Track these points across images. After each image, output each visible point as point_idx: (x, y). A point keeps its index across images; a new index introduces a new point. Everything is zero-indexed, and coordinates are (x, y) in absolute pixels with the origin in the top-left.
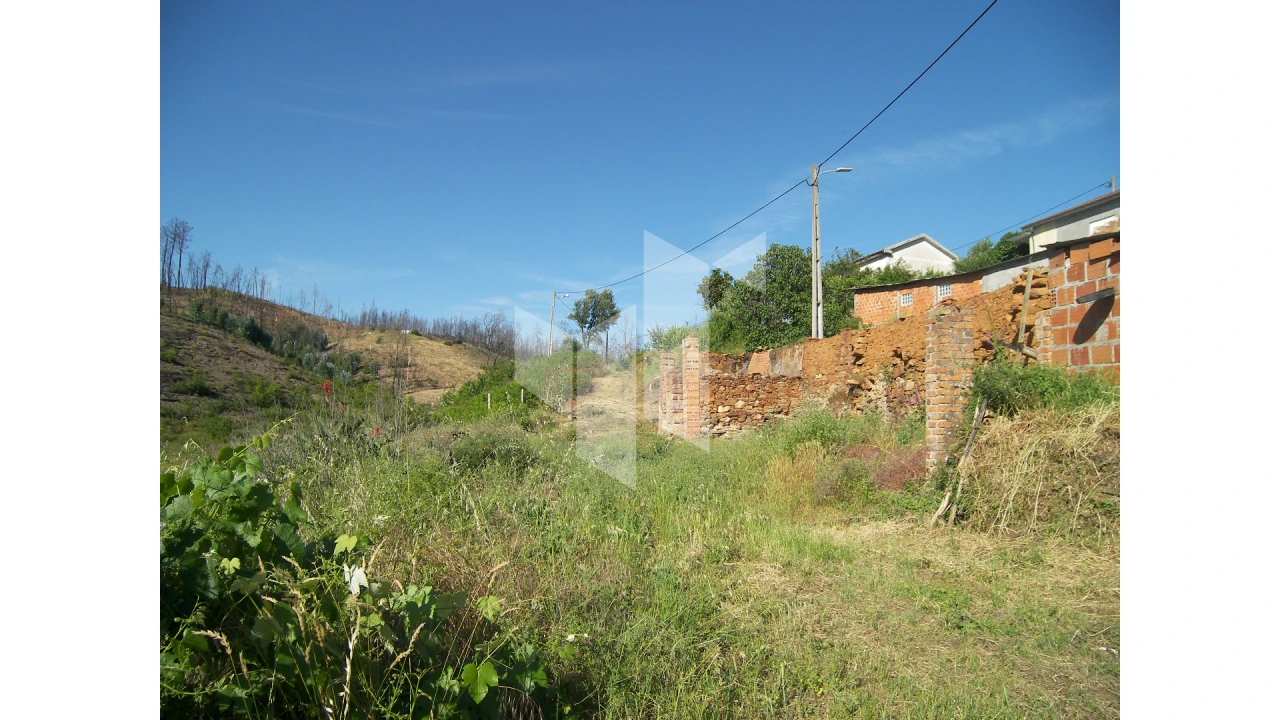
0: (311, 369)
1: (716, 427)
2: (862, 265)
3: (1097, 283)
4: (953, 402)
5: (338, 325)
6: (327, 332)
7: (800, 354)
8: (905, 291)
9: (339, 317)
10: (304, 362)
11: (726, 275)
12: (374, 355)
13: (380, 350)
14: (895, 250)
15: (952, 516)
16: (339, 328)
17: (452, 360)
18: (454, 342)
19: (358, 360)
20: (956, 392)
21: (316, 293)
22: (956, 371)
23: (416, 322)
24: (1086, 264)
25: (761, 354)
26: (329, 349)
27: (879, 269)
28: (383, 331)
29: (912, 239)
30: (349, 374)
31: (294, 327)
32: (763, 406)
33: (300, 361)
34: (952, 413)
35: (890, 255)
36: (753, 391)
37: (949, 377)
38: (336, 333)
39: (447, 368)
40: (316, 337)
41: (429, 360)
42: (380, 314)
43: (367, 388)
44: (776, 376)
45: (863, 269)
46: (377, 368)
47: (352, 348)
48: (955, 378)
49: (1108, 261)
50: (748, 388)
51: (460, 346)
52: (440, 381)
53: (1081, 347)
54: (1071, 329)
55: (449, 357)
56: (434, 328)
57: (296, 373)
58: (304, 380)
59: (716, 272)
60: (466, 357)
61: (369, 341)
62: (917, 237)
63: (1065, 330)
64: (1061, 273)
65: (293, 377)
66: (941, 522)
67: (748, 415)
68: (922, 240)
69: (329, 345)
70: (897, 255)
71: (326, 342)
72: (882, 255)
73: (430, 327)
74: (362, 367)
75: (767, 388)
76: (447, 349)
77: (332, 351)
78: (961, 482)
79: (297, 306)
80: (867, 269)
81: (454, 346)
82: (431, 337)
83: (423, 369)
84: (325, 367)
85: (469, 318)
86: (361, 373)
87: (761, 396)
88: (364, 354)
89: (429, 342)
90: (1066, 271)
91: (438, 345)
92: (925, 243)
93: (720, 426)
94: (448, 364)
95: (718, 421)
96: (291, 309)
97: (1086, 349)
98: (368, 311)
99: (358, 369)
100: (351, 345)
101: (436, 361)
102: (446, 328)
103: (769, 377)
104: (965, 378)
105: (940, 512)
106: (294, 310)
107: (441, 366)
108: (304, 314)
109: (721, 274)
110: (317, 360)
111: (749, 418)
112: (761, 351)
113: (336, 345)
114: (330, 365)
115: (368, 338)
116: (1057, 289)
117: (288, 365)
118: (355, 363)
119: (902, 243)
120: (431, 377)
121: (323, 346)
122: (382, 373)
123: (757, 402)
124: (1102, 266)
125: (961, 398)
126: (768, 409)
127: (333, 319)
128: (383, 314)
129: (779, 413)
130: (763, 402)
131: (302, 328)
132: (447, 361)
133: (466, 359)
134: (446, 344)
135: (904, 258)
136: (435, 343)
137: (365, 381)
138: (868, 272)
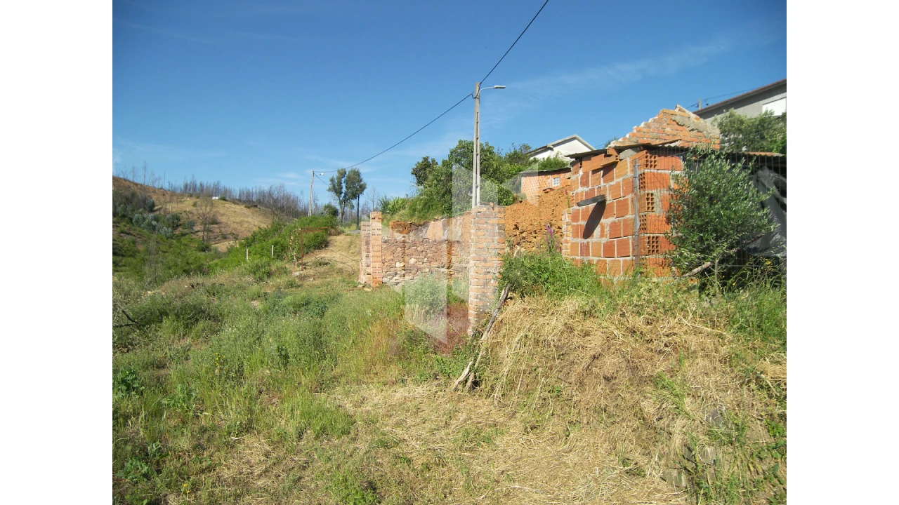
0: (140, 226)
1: (395, 278)
2: (532, 156)
3: (596, 190)
4: (486, 284)
5: (164, 192)
6: (154, 198)
7: (461, 223)
8: (556, 176)
9: (166, 186)
10: (134, 221)
11: (433, 161)
12: (190, 215)
13: (195, 212)
14: (555, 146)
15: (469, 383)
16: (164, 195)
17: (250, 220)
18: (252, 206)
19: (178, 219)
20: (489, 276)
21: (145, 168)
22: (489, 259)
23: (226, 191)
24: (590, 173)
25: (437, 222)
26: (156, 210)
27: (544, 159)
28: (198, 197)
29: (567, 138)
30: (170, 229)
31: (128, 194)
32: (430, 262)
33: (131, 219)
34: (484, 294)
35: (551, 149)
36: (422, 252)
37: (483, 264)
38: (162, 199)
39: (246, 225)
40: (144, 201)
41: (232, 219)
42: (198, 185)
43: (184, 240)
44: (440, 240)
45: (532, 158)
46: (192, 225)
47: (174, 210)
48: (488, 265)
49: (602, 172)
50: (419, 249)
51: (257, 209)
52: (240, 234)
53: (585, 241)
54: (581, 225)
55: (247, 217)
56: (240, 195)
57: (126, 229)
58: (131, 235)
59: (426, 159)
60: (261, 217)
61: (187, 205)
62: (571, 137)
63: (578, 226)
64: (577, 178)
65: (122, 232)
66: (460, 387)
67: (418, 269)
68: (574, 139)
69: (156, 208)
70: (556, 149)
71: (153, 205)
72: (546, 149)
73: (236, 195)
74: (180, 225)
75: (433, 249)
76: (246, 211)
77: (158, 213)
78: (480, 354)
79: (130, 178)
80: (535, 159)
81: (252, 209)
82: (236, 202)
83: (227, 225)
84: (150, 225)
85: (266, 188)
86: (180, 229)
87: (429, 255)
88: (184, 214)
89: (233, 206)
90: (579, 178)
91: (240, 208)
92: (576, 141)
93: (397, 277)
94: (247, 222)
95: (396, 274)
96: (125, 180)
97: (588, 243)
98: (189, 182)
99: (177, 226)
100: (173, 207)
101: (238, 220)
102: (248, 194)
103: (435, 241)
104: (495, 265)
105: (461, 378)
106: (129, 181)
107: (241, 223)
108: (136, 184)
109: (430, 160)
110: (144, 219)
111: (419, 272)
112: (437, 220)
113: (161, 208)
114: (154, 223)
115: (186, 203)
116: (575, 192)
117: (119, 223)
118: (175, 222)
119: (560, 141)
120: (233, 231)
121: (151, 208)
122: (196, 228)
123: (426, 259)
124: (598, 177)
125: (492, 281)
126: (434, 265)
127: (162, 188)
128: (201, 185)
129: (443, 267)
130: (430, 259)
131: (133, 195)
132: (246, 219)
133: (261, 218)
134: (246, 207)
135: (560, 151)
136: (237, 207)
137: (183, 235)
138: (535, 161)
